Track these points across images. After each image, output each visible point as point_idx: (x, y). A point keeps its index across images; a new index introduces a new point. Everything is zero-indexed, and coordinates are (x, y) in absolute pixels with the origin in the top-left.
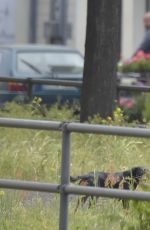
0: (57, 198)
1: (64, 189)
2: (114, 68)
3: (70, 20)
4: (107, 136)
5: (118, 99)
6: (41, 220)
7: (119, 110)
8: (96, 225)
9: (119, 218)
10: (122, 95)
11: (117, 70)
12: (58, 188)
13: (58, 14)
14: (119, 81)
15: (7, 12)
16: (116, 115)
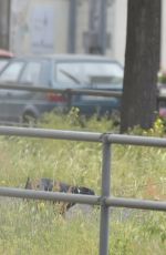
0: (97, 211)
1: (104, 201)
2: (154, 79)
3: (109, 29)
4: (147, 148)
5: (158, 109)
6: (81, 233)
7: (160, 121)
8: (136, 237)
9: (160, 230)
10: (162, 106)
11: (156, 81)
12: (99, 200)
13: (97, 24)
14: (158, 91)
15: (45, 22)
16: (157, 126)
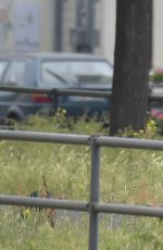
0: (86, 217)
1: (93, 207)
2: (145, 78)
3: (97, 26)
4: (138, 151)
5: (150, 110)
6: (69, 241)
7: (153, 122)
8: (128, 245)
9: (152, 237)
10: (154, 107)
11: (148, 80)
12: (88, 206)
13: (84, 21)
14: (150, 91)
15: (30, 19)
16: (149, 128)
